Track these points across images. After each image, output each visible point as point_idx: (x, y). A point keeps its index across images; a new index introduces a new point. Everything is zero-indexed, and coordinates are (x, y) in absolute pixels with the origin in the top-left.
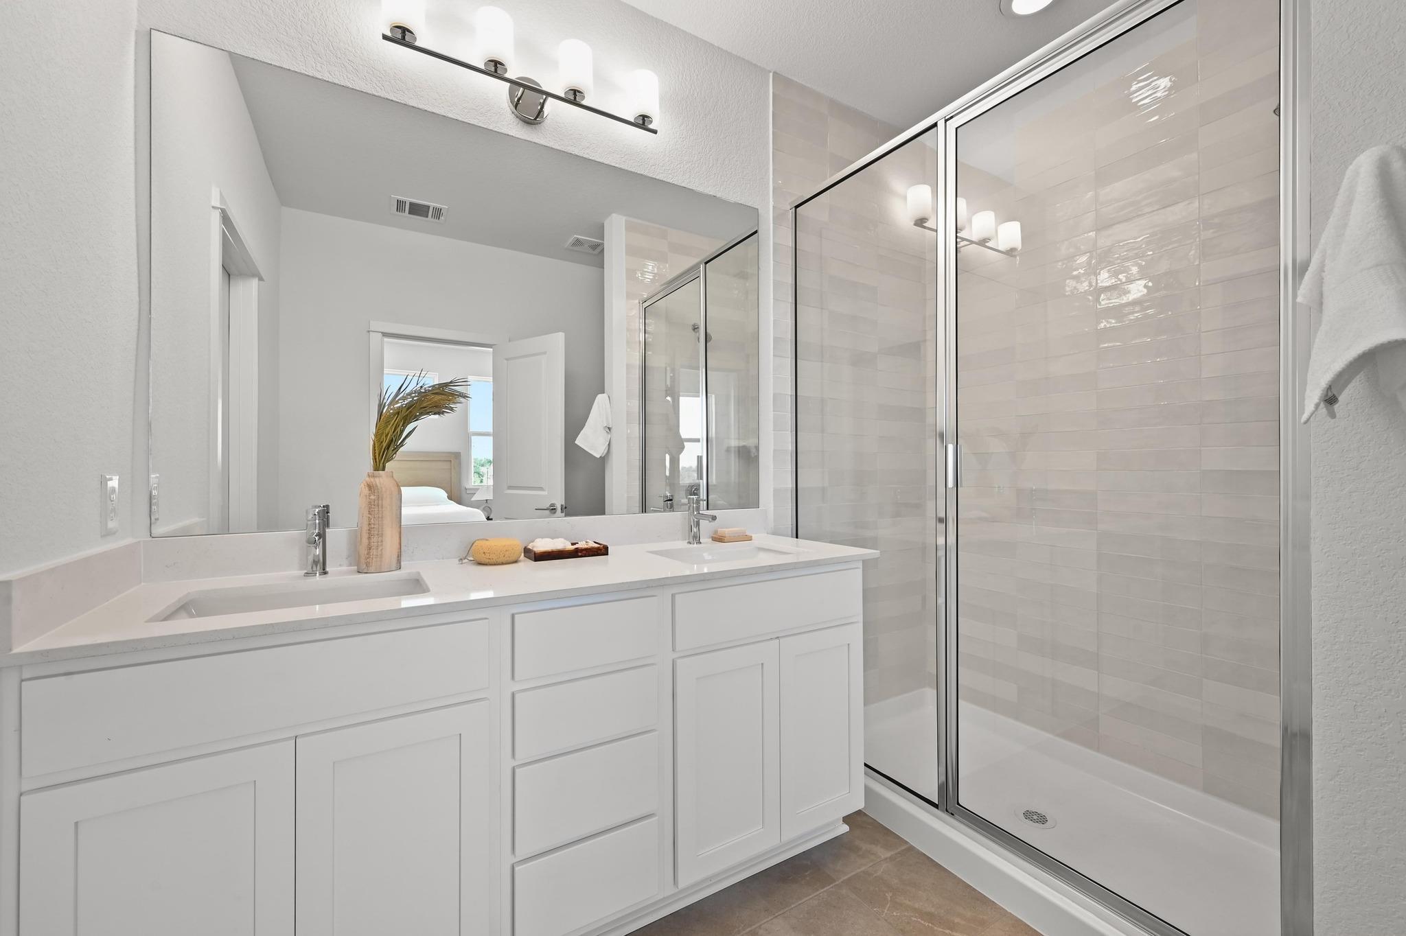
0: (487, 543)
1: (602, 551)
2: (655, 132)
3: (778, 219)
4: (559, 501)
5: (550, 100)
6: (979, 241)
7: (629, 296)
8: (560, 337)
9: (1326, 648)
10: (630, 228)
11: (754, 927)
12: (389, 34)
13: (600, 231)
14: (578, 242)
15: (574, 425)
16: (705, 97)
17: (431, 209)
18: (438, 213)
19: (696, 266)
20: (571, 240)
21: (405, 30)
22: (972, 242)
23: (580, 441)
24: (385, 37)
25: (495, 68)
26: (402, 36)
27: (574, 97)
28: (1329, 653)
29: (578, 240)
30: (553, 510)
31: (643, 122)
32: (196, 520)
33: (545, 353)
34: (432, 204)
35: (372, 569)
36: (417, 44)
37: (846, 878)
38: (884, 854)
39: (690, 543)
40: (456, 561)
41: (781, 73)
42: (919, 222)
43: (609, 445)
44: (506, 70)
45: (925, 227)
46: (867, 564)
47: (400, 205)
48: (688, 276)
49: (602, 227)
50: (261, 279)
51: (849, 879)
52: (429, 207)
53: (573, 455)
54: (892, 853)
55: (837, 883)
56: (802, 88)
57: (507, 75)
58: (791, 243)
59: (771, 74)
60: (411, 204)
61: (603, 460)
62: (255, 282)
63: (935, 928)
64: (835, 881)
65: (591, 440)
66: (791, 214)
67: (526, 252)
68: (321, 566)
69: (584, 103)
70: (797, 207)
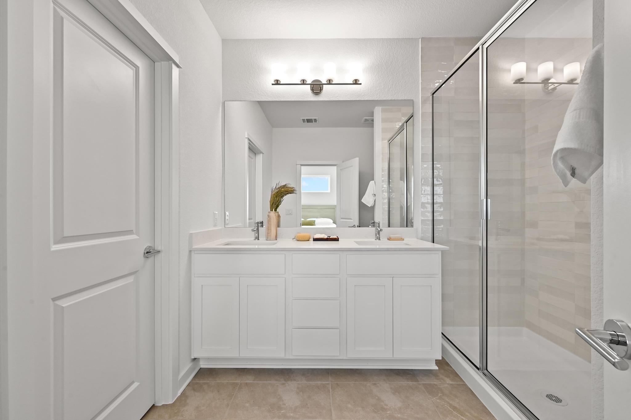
0: (301, 234)
1: (337, 240)
2: (361, 84)
3: (424, 102)
4: (357, 223)
5: (324, 85)
6: (568, 81)
7: (383, 139)
8: (357, 159)
9: (596, 302)
10: (383, 111)
11: (376, 382)
12: (274, 83)
13: (372, 114)
14: (366, 120)
15: (361, 194)
16: (387, 61)
17: (313, 120)
18: (315, 120)
19: (403, 125)
20: (363, 120)
21: (277, 81)
22: (561, 83)
23: (363, 200)
24: (273, 84)
25: (303, 82)
26: (277, 83)
27: (330, 82)
28: (598, 305)
29: (366, 119)
30: (354, 226)
31: (356, 82)
32: (240, 224)
33: (352, 166)
34: (313, 118)
35: (268, 239)
36: (281, 83)
37: (425, 383)
38: (448, 381)
39: (376, 240)
40: (292, 239)
41: (425, 37)
42: (518, 81)
43: (375, 201)
44: (307, 81)
45: (524, 83)
46: (443, 252)
47: (304, 120)
48: (401, 129)
49: (373, 113)
50: (263, 153)
51: (425, 384)
52: (312, 119)
53: (362, 206)
54: (454, 383)
55: (419, 383)
56: (438, 39)
57: (307, 83)
58: (431, 110)
59: (420, 39)
60: (306, 119)
61: (373, 208)
62: (261, 155)
63: (454, 412)
64: (419, 382)
65: (368, 200)
66: (431, 97)
67: (350, 127)
68: (258, 238)
69: (333, 83)
70: (433, 94)
